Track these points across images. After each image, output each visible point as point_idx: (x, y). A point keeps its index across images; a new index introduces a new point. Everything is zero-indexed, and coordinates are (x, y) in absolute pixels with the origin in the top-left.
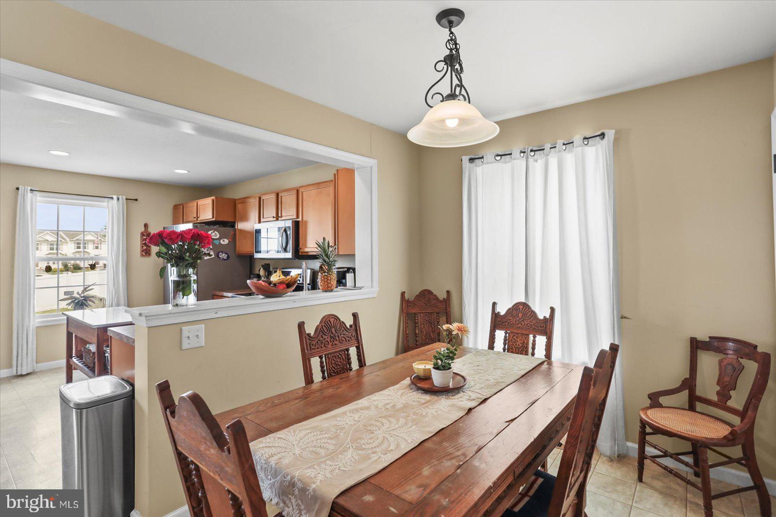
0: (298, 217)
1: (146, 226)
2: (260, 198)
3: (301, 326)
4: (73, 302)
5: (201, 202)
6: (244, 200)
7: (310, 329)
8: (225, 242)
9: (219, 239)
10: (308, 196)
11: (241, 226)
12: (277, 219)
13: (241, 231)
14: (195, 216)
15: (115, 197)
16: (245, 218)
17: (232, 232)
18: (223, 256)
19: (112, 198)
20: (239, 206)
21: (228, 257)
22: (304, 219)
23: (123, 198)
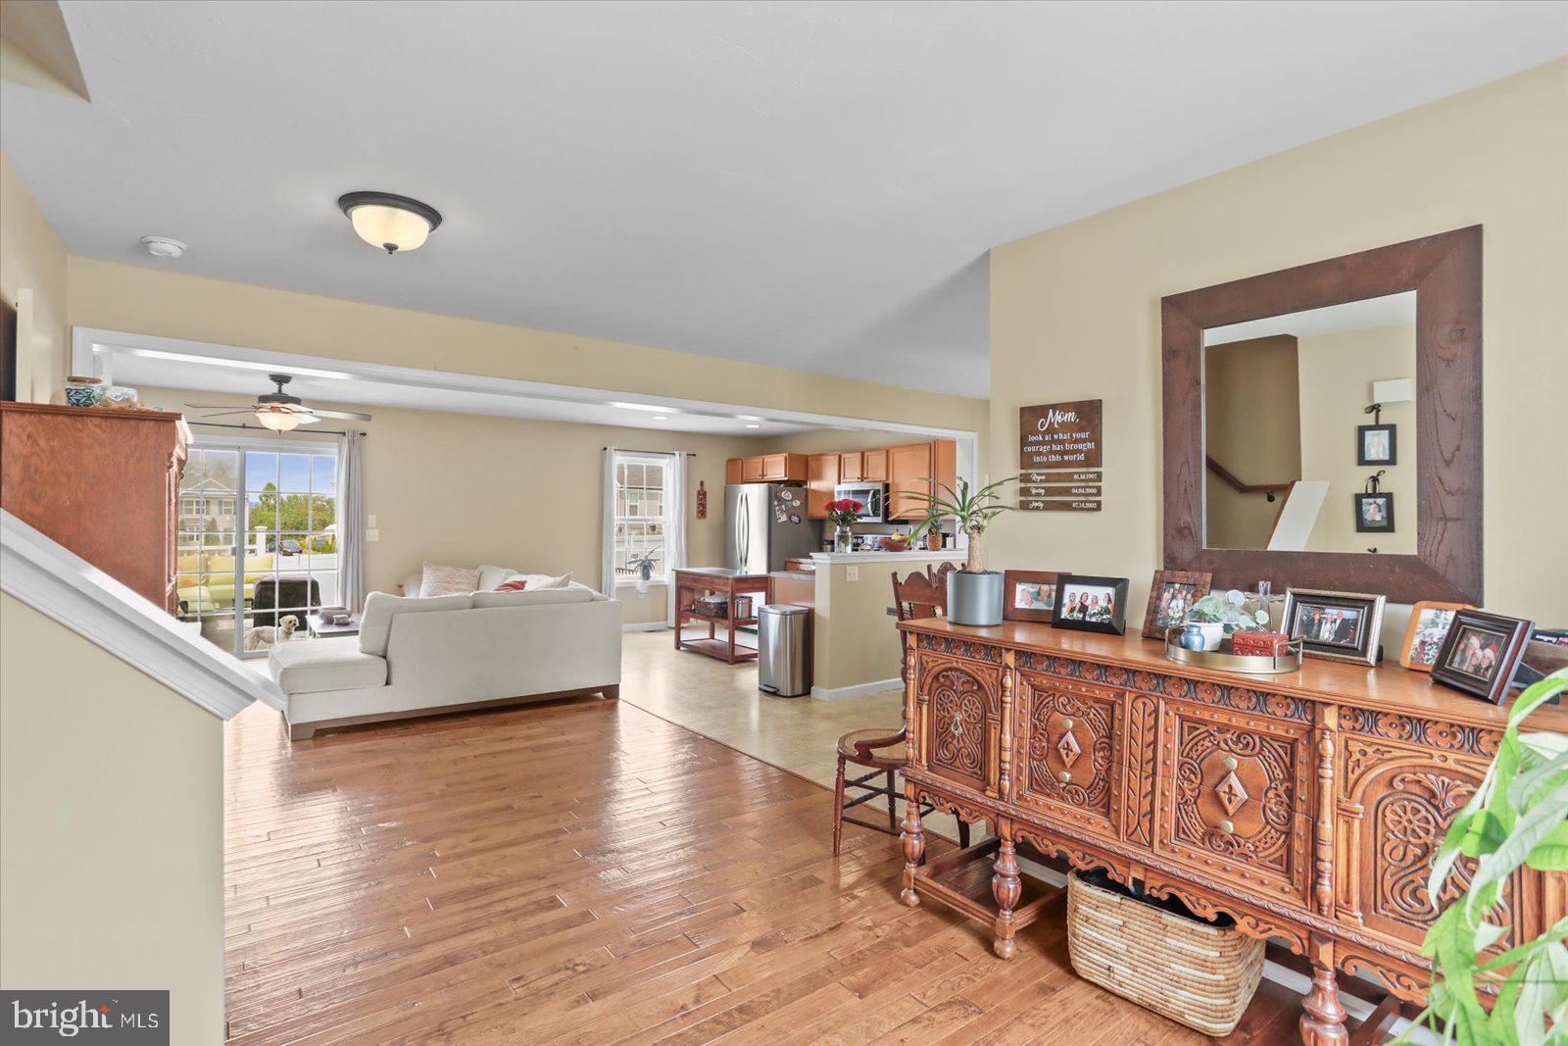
0: (887, 478)
1: (702, 483)
2: (840, 456)
3: (894, 575)
4: (641, 565)
5: (768, 459)
6: (819, 457)
7: (902, 579)
8: (797, 503)
9: (792, 500)
10: (900, 458)
11: (814, 485)
12: (862, 481)
13: (815, 492)
14: (761, 473)
15: (677, 453)
16: (818, 477)
17: (804, 493)
18: (795, 519)
19: (674, 454)
20: (812, 464)
21: (800, 521)
22: (895, 480)
23: (684, 453)
